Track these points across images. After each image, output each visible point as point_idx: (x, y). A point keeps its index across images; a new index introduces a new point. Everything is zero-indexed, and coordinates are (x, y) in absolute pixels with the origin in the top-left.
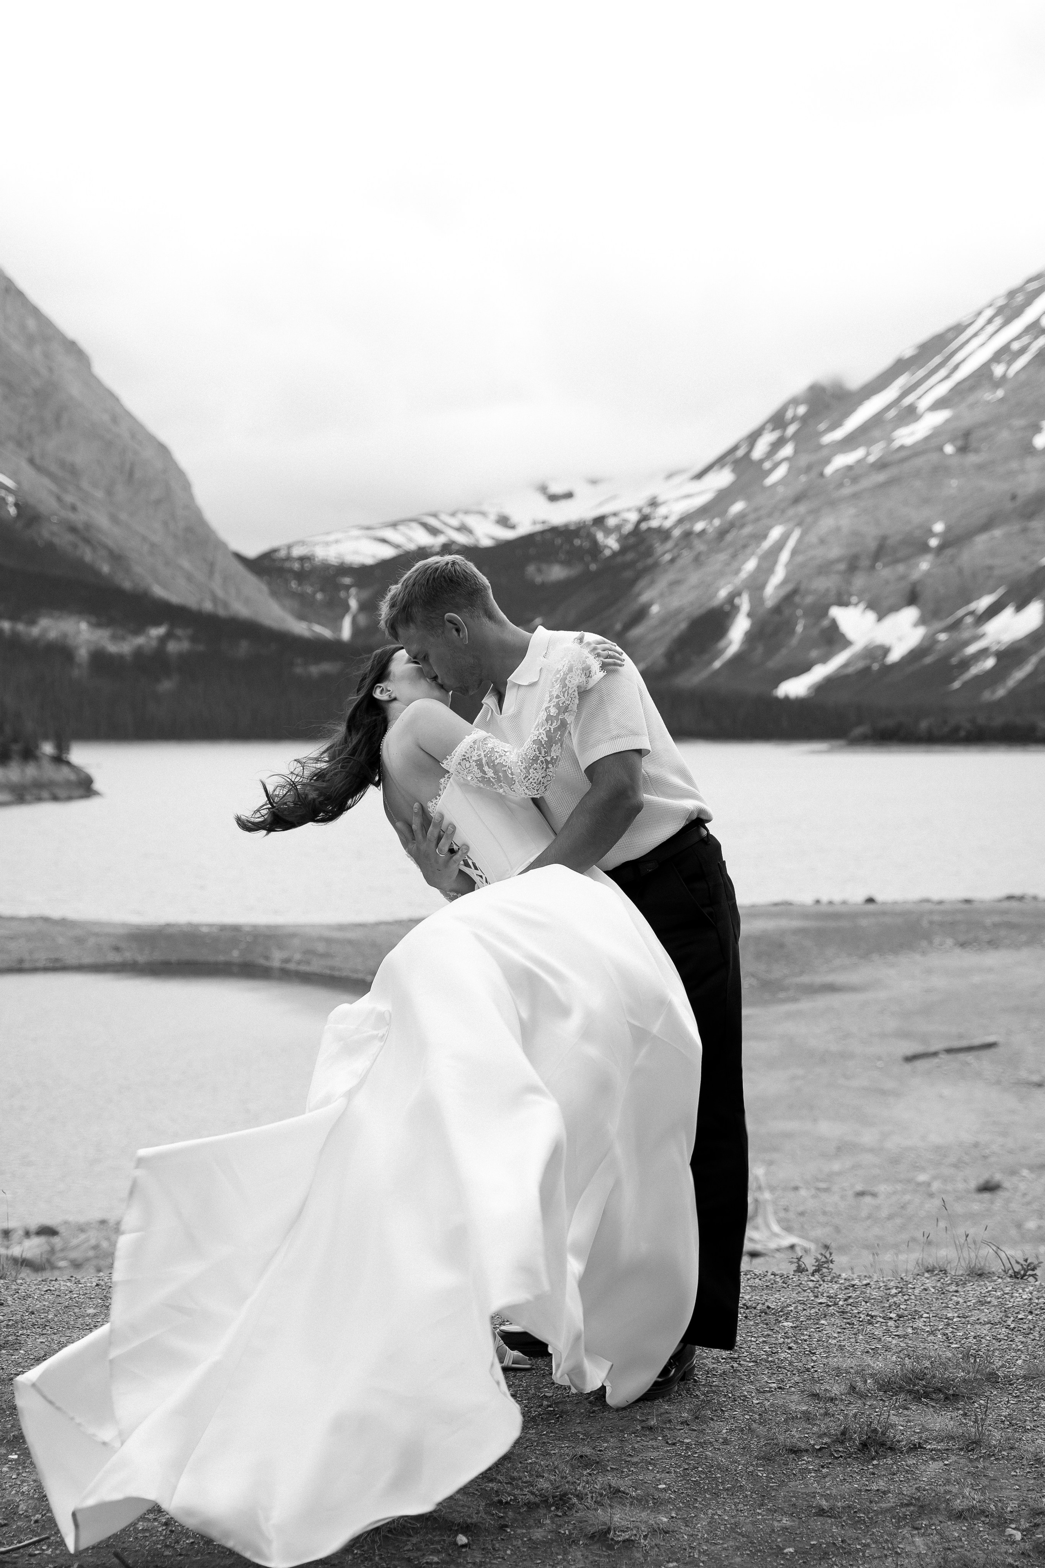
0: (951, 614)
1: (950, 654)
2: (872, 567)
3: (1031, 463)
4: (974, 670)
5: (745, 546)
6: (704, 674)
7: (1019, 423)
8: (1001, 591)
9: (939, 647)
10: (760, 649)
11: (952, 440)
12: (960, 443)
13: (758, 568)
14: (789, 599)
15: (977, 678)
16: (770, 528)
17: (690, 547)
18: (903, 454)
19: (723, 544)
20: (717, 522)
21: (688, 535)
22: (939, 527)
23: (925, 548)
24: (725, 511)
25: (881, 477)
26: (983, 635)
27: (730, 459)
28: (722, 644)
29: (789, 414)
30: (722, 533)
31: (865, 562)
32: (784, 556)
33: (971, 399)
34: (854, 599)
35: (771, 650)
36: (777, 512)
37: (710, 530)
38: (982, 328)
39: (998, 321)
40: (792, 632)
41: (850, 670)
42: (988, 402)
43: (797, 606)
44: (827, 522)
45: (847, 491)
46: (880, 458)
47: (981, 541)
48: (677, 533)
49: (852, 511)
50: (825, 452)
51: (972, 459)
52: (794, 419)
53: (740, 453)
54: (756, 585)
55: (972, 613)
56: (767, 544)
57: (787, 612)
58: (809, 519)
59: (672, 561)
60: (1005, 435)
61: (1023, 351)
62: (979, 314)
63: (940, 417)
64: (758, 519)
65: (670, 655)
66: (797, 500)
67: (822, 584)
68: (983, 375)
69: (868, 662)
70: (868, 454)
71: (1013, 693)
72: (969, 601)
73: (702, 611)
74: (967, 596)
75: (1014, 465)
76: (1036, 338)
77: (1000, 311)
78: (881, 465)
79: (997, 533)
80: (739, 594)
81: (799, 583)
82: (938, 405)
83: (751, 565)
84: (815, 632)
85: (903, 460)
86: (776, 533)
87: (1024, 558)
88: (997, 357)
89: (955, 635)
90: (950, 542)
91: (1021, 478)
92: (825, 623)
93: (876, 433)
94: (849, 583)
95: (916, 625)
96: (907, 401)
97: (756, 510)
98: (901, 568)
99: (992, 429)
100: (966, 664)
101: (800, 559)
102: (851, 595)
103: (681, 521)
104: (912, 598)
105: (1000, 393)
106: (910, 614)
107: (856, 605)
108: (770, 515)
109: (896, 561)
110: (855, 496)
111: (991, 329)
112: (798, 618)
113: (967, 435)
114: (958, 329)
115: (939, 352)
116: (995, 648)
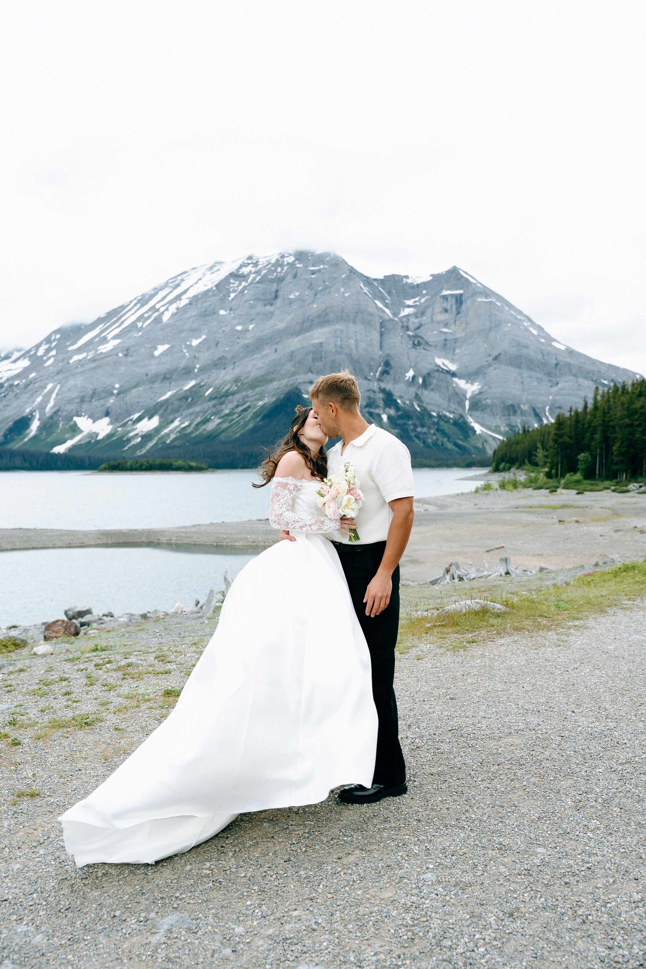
0: (122, 421)
1: (123, 437)
2: (91, 401)
3: (153, 362)
4: (133, 443)
5: (36, 391)
6: (20, 444)
7: (148, 346)
8: (142, 412)
9: (118, 433)
10: (44, 434)
11: (121, 352)
12: (125, 353)
13: (42, 400)
14: (56, 413)
15: (134, 445)
16: (48, 384)
17: (13, 392)
18: (103, 356)
19: (27, 390)
20: (24, 381)
21: (11, 386)
22: (117, 386)
23: (112, 394)
24: (28, 377)
25: (93, 365)
26: (136, 428)
27: (28, 355)
28: (28, 431)
29: (53, 338)
30: (27, 386)
31: (87, 399)
32: (54, 396)
33: (129, 335)
34: (83, 414)
35: (49, 434)
36: (50, 378)
37: (21, 384)
38: (132, 308)
39: (139, 305)
40: (58, 427)
41: (82, 442)
42: (136, 337)
43: (60, 416)
44: (71, 382)
45: (80, 370)
46: (92, 357)
47: (134, 391)
48: (6, 385)
49: (82, 378)
50: (70, 354)
51: (130, 359)
52: (55, 340)
53: (32, 353)
54: (42, 407)
55: (131, 420)
56: (46, 391)
57: (55, 419)
58: (64, 381)
59: (5, 396)
60: (143, 350)
61: (149, 317)
62: (131, 302)
63: (117, 341)
64: (42, 380)
65: (5, 436)
66: (58, 373)
67: (69, 407)
68: (133, 326)
69: (90, 439)
70: (88, 355)
71: (148, 451)
72: (130, 416)
73: (19, 417)
74: (129, 413)
75: (147, 362)
76: (154, 313)
77: (139, 301)
78: (93, 360)
79: (140, 389)
80: (35, 411)
81: (60, 407)
82: (115, 337)
83: (39, 399)
84: (68, 427)
85: (102, 358)
86: (50, 386)
87: (151, 399)
88: (139, 319)
89: (124, 428)
90: (122, 392)
91: (150, 367)
92: (72, 423)
93: (91, 347)
94: (81, 407)
95: (108, 425)
96: (103, 335)
97: (41, 377)
98: (102, 401)
99: (138, 348)
100: (129, 440)
101: (60, 397)
102: (82, 412)
103: (8, 380)
104: (107, 414)
105: (140, 334)
106: (107, 420)
107: (84, 416)
108: (47, 379)
109: (101, 399)
110: (82, 372)
111: (136, 308)
112: (60, 421)
113: (128, 350)
114: (123, 307)
115: (115, 317)
116: (140, 434)
